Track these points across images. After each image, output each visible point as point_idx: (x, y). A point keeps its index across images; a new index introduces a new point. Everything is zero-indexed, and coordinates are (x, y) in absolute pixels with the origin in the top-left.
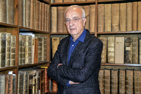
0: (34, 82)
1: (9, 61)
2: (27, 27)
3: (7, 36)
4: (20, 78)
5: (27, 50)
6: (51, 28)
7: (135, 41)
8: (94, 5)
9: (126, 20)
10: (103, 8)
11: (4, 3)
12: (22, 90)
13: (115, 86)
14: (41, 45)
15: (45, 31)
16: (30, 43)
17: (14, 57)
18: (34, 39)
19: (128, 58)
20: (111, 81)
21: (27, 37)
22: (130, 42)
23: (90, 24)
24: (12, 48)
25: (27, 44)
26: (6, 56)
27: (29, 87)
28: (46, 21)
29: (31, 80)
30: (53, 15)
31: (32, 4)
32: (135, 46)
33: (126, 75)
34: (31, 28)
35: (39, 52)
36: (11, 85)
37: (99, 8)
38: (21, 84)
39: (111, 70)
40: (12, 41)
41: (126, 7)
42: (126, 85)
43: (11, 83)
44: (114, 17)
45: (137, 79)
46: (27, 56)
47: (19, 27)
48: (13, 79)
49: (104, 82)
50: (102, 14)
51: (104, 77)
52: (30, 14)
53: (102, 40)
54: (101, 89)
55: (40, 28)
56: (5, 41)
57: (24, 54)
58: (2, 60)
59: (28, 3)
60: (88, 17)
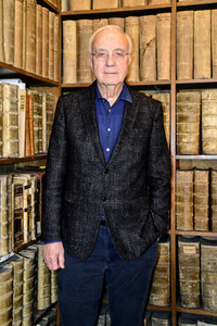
0: (25, 202)
2: (7, 62)
5: (8, 122)
6: (62, 73)
8: (169, 14)
10: (190, 19)
14: (39, 112)
15: (50, 77)
16: (14, 104)
18: (24, 94)
21: (8, 87)
23: (159, 60)
25: (7, 105)
27: (15, 215)
28: (50, 53)
29: (17, 198)
30: (67, 41)
34: (17, 65)
35: (36, 129)
37: (180, 19)
39: (210, 170)
46: (7, 136)
49: (194, 200)
50: (188, 36)
51: (194, 189)
52: (14, 29)
53: (188, 99)
54: (187, 215)
55: (37, 68)
57: (1, 132)
60: (153, 45)
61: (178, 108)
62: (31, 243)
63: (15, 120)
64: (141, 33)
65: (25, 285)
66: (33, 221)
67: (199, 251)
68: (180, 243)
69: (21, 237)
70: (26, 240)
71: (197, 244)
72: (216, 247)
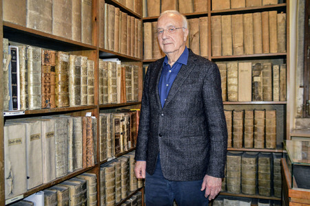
0: (121, 129)
1: (86, 97)
2: (110, 50)
3: (82, 60)
4: (102, 123)
5: (111, 83)
6: (143, 53)
7: (267, 68)
8: (206, 18)
9: (254, 38)
10: (219, 20)
11: (78, 14)
12: (106, 140)
13: (238, 134)
14: (130, 77)
15: (135, 56)
16: (114, 73)
17: (92, 91)
18: (120, 67)
19: (258, 93)
20: (232, 127)
21: (110, 63)
22: (260, 70)
23: (201, 44)
24: (89, 78)
25: (110, 74)
26: (82, 89)
27: (116, 136)
28: (136, 42)
29: (117, 127)
30: (146, 34)
31: (116, 17)
32: (266, 76)
33: (254, 117)
34: (115, 51)
35: (127, 87)
36: (91, 132)
37: (213, 21)
38: (104, 130)
39: (233, 111)
40: (89, 69)
41: (253, 19)
42: (254, 131)
43: (90, 128)
44: (236, 33)
45: (270, 122)
46: (110, 91)
47: (98, 50)
50: (218, 30)
52: (114, 31)
55: (128, 51)
56: (80, 67)
57: (107, 89)
58: (76, 95)
59: (111, 15)
60: (198, 36)
62: (126, 153)
64: (190, 29)
65: (122, 176)
66: (126, 140)
69: (119, 149)
70: (122, 151)
72: (236, 157)
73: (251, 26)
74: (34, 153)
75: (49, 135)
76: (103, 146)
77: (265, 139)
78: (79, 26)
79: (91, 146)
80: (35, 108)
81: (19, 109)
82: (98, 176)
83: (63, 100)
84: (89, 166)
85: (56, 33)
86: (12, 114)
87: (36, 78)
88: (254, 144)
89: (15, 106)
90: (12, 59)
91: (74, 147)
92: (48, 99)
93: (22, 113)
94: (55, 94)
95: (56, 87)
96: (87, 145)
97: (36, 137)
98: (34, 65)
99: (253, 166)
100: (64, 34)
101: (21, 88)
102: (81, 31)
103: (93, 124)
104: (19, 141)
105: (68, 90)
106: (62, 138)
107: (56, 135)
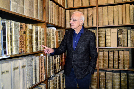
0: (57, 61)
1: (41, 47)
2: (51, 23)
3: (38, 28)
4: (48, 59)
5: (52, 39)
7: (125, 31)
8: (96, 8)
9: (118, 17)
10: (101, 9)
11: (36, 5)
12: (50, 67)
13: (111, 62)
14: (60, 36)
15: (62, 26)
16: (53, 34)
17: (43, 43)
18: (56, 31)
19: (120, 43)
20: (108, 59)
21: (52, 30)
22: (121, 32)
23: (93, 20)
24: (42, 37)
25: (51, 35)
26: (39, 43)
27: (54, 65)
28: (62, 19)
29: (55, 60)
30: (67, 16)
31: (54, 7)
32: (125, 35)
33: (119, 54)
34: (54, 23)
35: (59, 41)
36: (43, 63)
37: (99, 9)
38: (49, 62)
39: (108, 51)
40: (42, 33)
41: (118, 8)
42: (119, 61)
43: (43, 62)
44: (110, 15)
45: (126, 56)
46: (52, 43)
47: (46, 23)
48: (44, 59)
49: (104, 60)
50: (101, 13)
51: (104, 56)
52: (53, 14)
53: (102, 31)
54: (102, 64)
55: (59, 24)
56: (38, 32)
57: (50, 42)
58: (36, 45)
59: (51, 6)
60: (91, 16)
61: (99, 34)
62: (59, 72)
63: (54, 38)
64: (88, 13)
65: (57, 83)
66: (59, 66)
67: (105, 74)
68: (100, 72)
69: (56, 70)
70: (57, 71)
71: (105, 72)
72: (110, 73)
73: (117, 11)
74: (15, 77)
75: (23, 67)
76: (49, 70)
77: (124, 65)
78: (37, 11)
79: (43, 70)
80: (16, 53)
81: (7, 54)
82: (47, 85)
83: (30, 48)
84: (43, 80)
85: (26, 14)
86: (3, 58)
87: (16, 38)
88: (118, 67)
89: (5, 53)
90: (3, 28)
91: (35, 72)
92: (22, 48)
93: (9, 57)
94: (26, 46)
95: (26, 42)
96: (41, 70)
97: (17, 68)
98: (15, 31)
99: (118, 77)
100: (30, 15)
101: (8, 43)
102: (38, 13)
103: (44, 60)
104: (7, 72)
105: (32, 43)
106: (30, 68)
107: (26, 66)
